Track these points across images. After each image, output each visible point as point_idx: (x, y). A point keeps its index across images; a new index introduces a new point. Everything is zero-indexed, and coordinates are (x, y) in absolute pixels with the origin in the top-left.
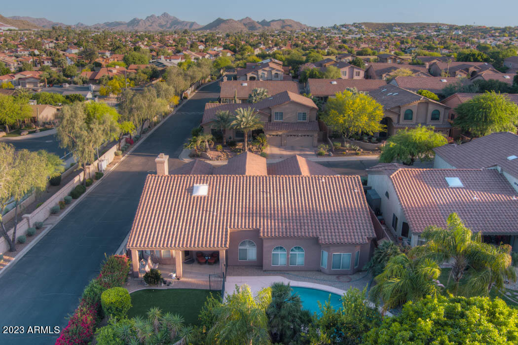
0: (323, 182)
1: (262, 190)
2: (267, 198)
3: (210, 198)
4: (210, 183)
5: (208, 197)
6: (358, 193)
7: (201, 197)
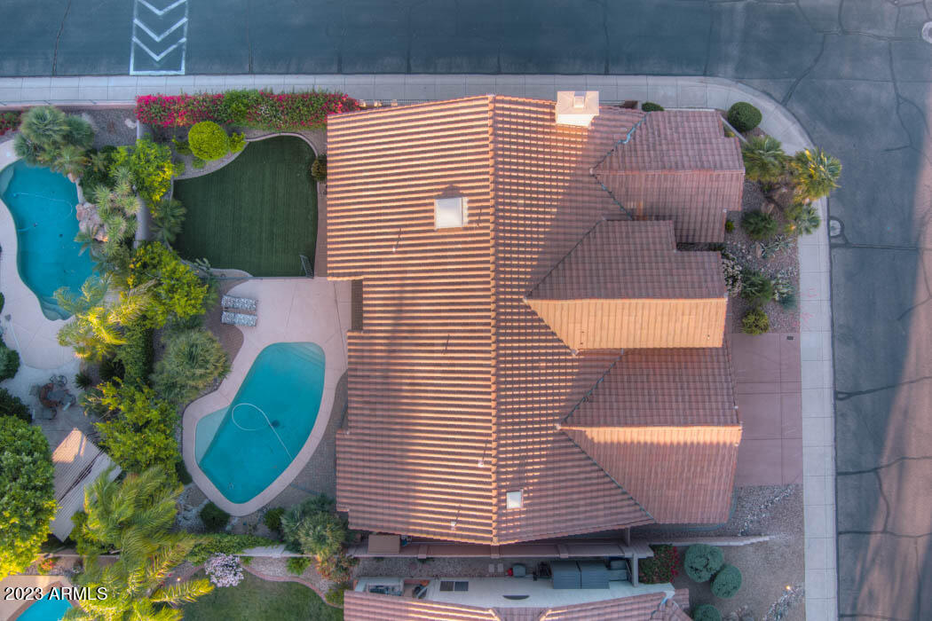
0: (477, 462)
1: (451, 335)
2: (433, 345)
3: (432, 234)
4: (472, 229)
5: (433, 231)
6: (449, 528)
7: (432, 217)
